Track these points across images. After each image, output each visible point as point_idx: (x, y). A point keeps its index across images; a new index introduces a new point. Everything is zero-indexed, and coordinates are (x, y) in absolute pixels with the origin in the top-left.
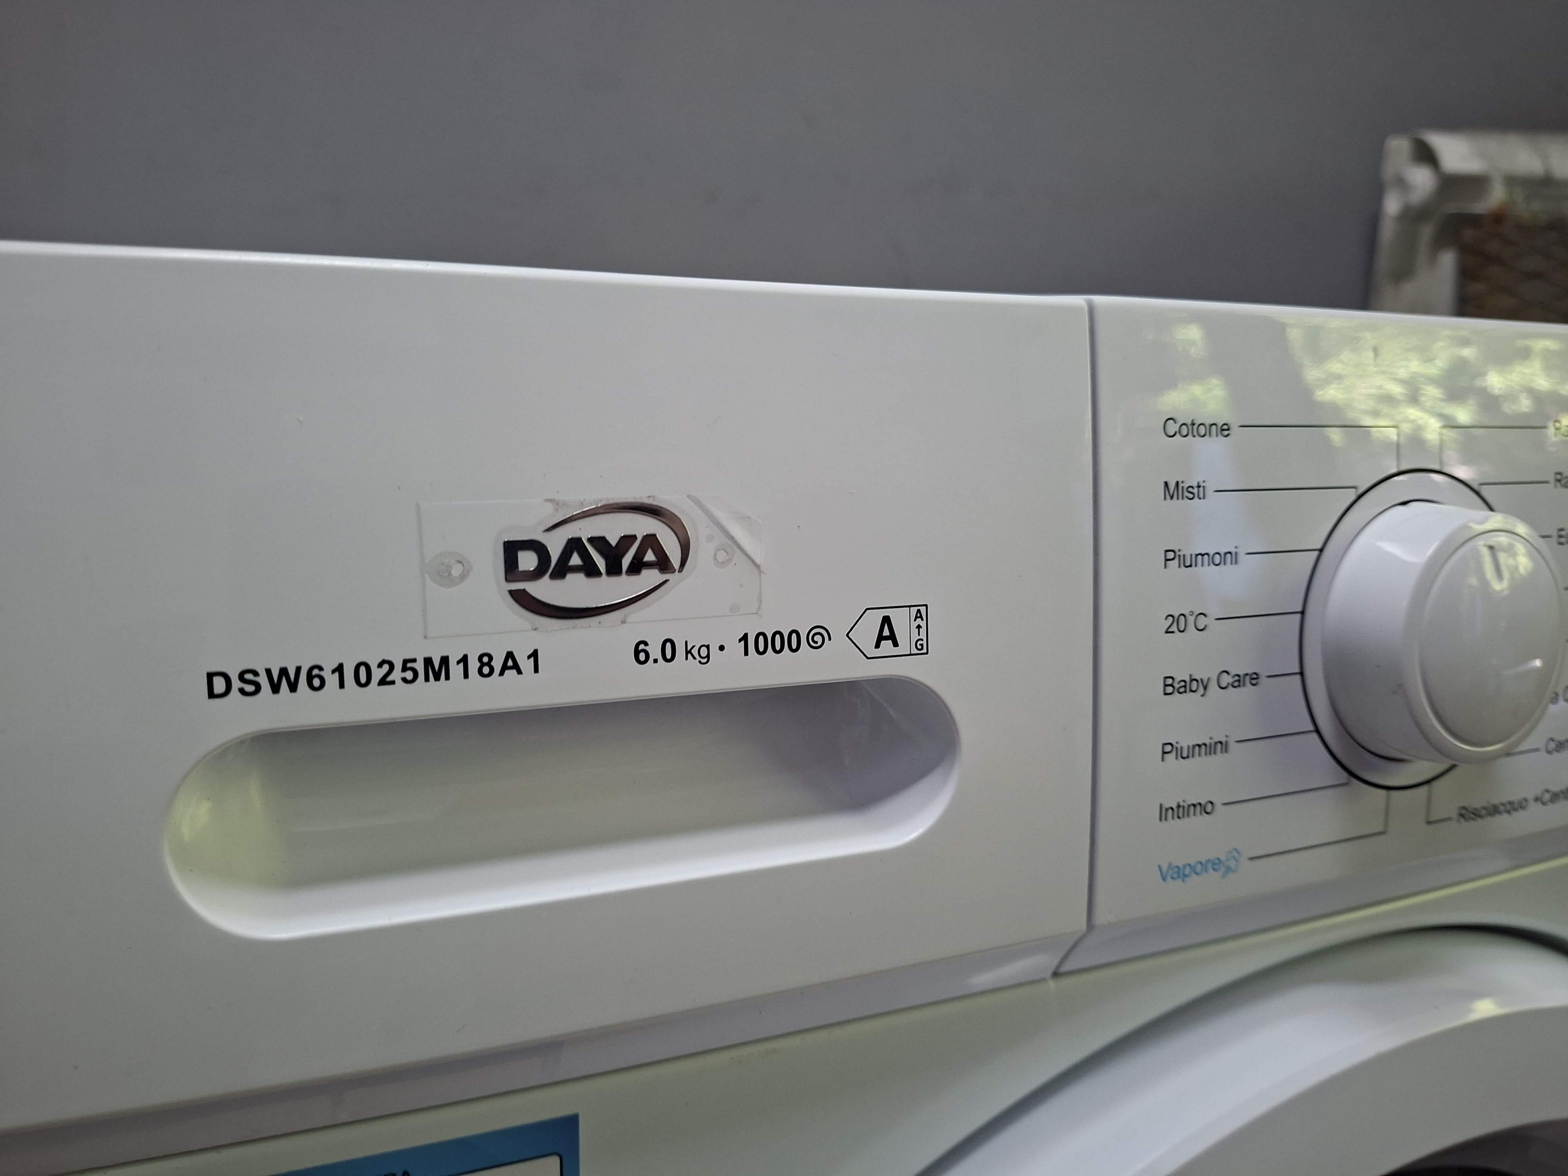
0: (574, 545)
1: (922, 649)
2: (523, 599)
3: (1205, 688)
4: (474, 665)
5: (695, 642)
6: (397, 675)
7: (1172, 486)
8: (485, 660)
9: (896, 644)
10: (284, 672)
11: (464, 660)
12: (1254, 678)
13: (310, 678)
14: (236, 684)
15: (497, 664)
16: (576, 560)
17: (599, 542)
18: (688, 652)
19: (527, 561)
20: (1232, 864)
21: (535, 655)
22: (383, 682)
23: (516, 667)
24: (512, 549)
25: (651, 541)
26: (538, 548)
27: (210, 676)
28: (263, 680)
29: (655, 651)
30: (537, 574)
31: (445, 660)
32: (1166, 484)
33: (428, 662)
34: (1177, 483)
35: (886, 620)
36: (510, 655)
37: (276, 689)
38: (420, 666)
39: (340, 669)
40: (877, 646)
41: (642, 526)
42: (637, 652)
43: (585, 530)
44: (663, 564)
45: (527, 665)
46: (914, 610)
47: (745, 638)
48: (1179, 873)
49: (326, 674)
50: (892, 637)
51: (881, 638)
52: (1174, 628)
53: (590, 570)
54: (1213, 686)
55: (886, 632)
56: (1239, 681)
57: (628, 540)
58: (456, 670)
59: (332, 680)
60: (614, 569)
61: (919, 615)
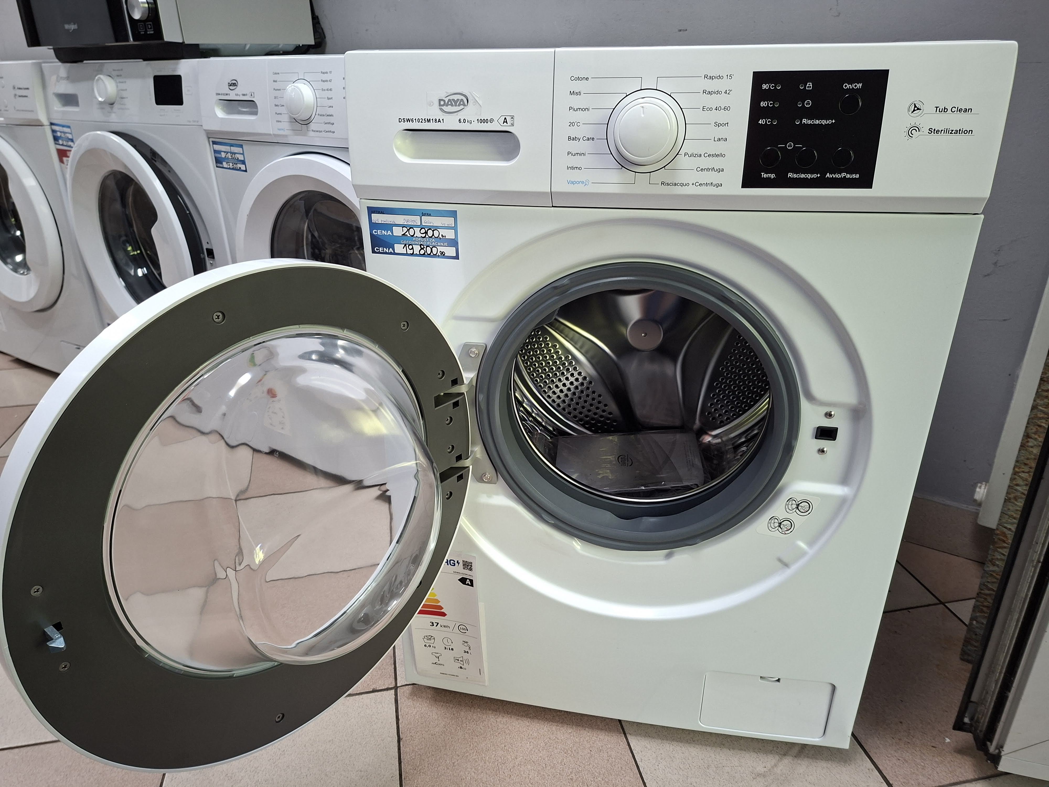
0: (449, 100)
1: (513, 125)
2: (441, 109)
3: (579, 140)
4: (434, 120)
5: (469, 120)
6: (423, 121)
7: (572, 92)
8: (436, 120)
9: (507, 123)
10: (408, 119)
11: (433, 120)
12: (593, 139)
13: (412, 120)
14: (402, 120)
15: (437, 121)
16: (450, 103)
17: (453, 100)
18: (468, 122)
19: (442, 103)
20: (587, 183)
21: (443, 120)
22: (421, 122)
23: (440, 121)
24: (440, 100)
25: (462, 100)
26: (444, 101)
27: (399, 119)
28: (406, 120)
29: (462, 121)
30: (443, 105)
31: (430, 119)
32: (570, 92)
33: (428, 119)
34: (573, 92)
35: (505, 118)
36: (439, 119)
37: (407, 122)
38: (426, 120)
39: (415, 119)
40: (503, 123)
41: (461, 97)
42: (459, 121)
43: (451, 97)
44: (464, 105)
45: (442, 121)
46: (511, 117)
47: (478, 120)
48: (573, 183)
49: (414, 120)
50: (506, 122)
51: (504, 122)
52: (571, 125)
53: (452, 105)
54: (581, 139)
55: (505, 121)
56: (588, 139)
57: (458, 100)
58: (431, 121)
59: (414, 121)
60: (456, 106)
61: (512, 118)
